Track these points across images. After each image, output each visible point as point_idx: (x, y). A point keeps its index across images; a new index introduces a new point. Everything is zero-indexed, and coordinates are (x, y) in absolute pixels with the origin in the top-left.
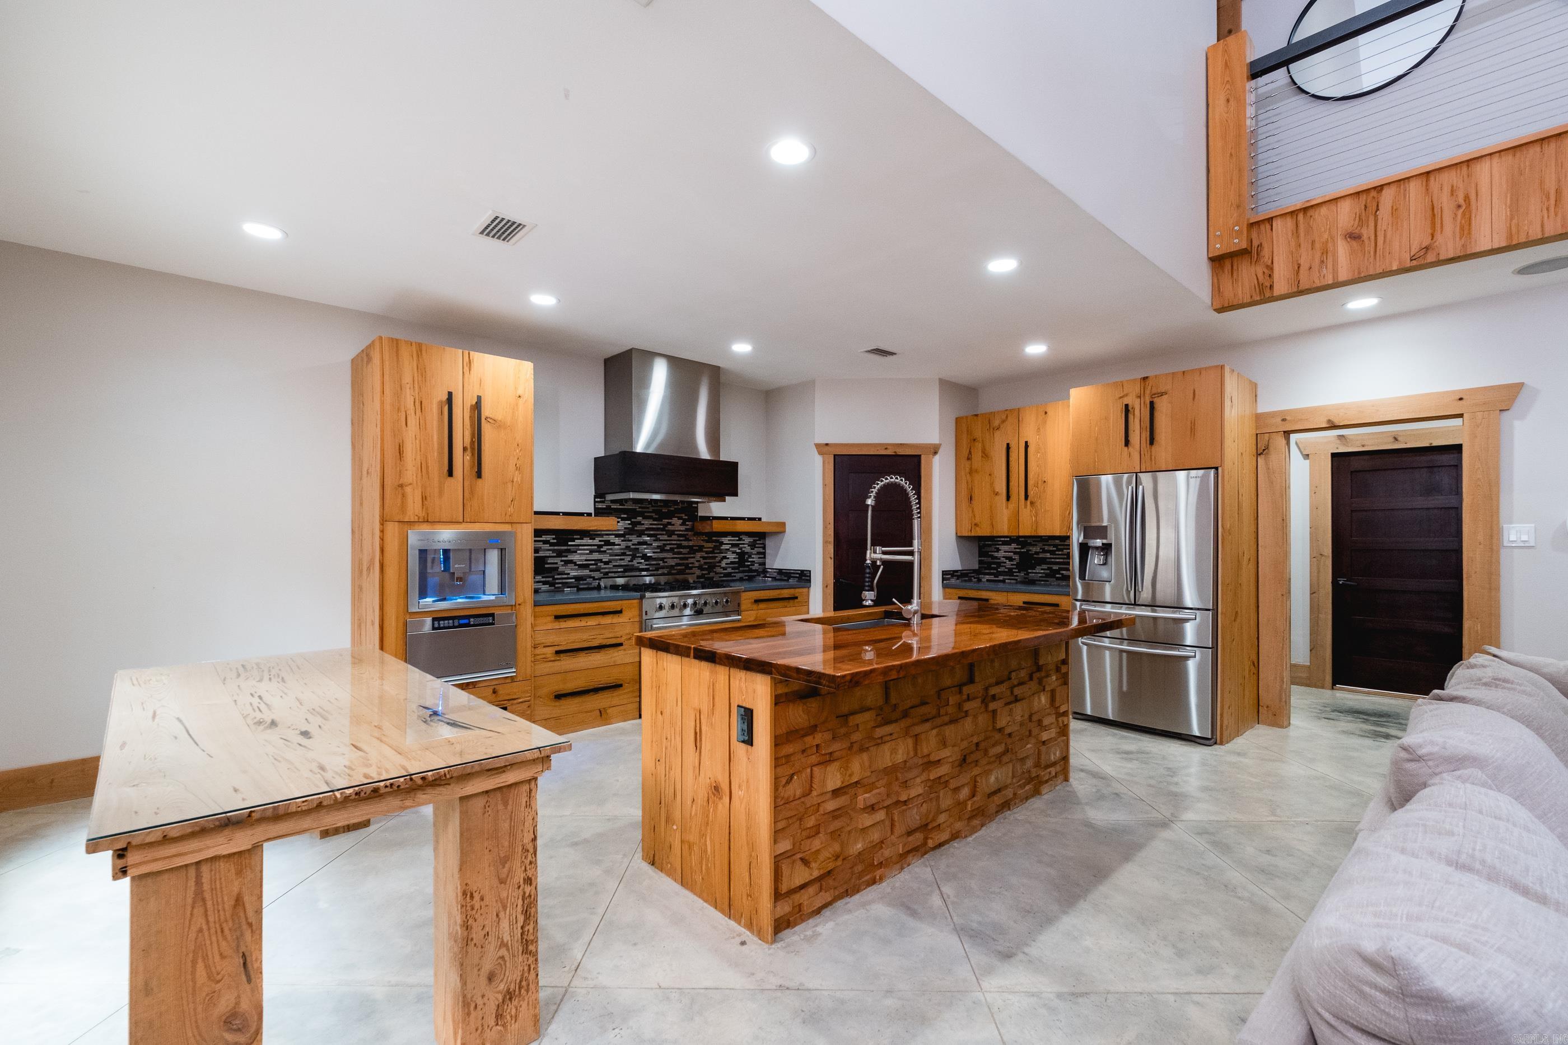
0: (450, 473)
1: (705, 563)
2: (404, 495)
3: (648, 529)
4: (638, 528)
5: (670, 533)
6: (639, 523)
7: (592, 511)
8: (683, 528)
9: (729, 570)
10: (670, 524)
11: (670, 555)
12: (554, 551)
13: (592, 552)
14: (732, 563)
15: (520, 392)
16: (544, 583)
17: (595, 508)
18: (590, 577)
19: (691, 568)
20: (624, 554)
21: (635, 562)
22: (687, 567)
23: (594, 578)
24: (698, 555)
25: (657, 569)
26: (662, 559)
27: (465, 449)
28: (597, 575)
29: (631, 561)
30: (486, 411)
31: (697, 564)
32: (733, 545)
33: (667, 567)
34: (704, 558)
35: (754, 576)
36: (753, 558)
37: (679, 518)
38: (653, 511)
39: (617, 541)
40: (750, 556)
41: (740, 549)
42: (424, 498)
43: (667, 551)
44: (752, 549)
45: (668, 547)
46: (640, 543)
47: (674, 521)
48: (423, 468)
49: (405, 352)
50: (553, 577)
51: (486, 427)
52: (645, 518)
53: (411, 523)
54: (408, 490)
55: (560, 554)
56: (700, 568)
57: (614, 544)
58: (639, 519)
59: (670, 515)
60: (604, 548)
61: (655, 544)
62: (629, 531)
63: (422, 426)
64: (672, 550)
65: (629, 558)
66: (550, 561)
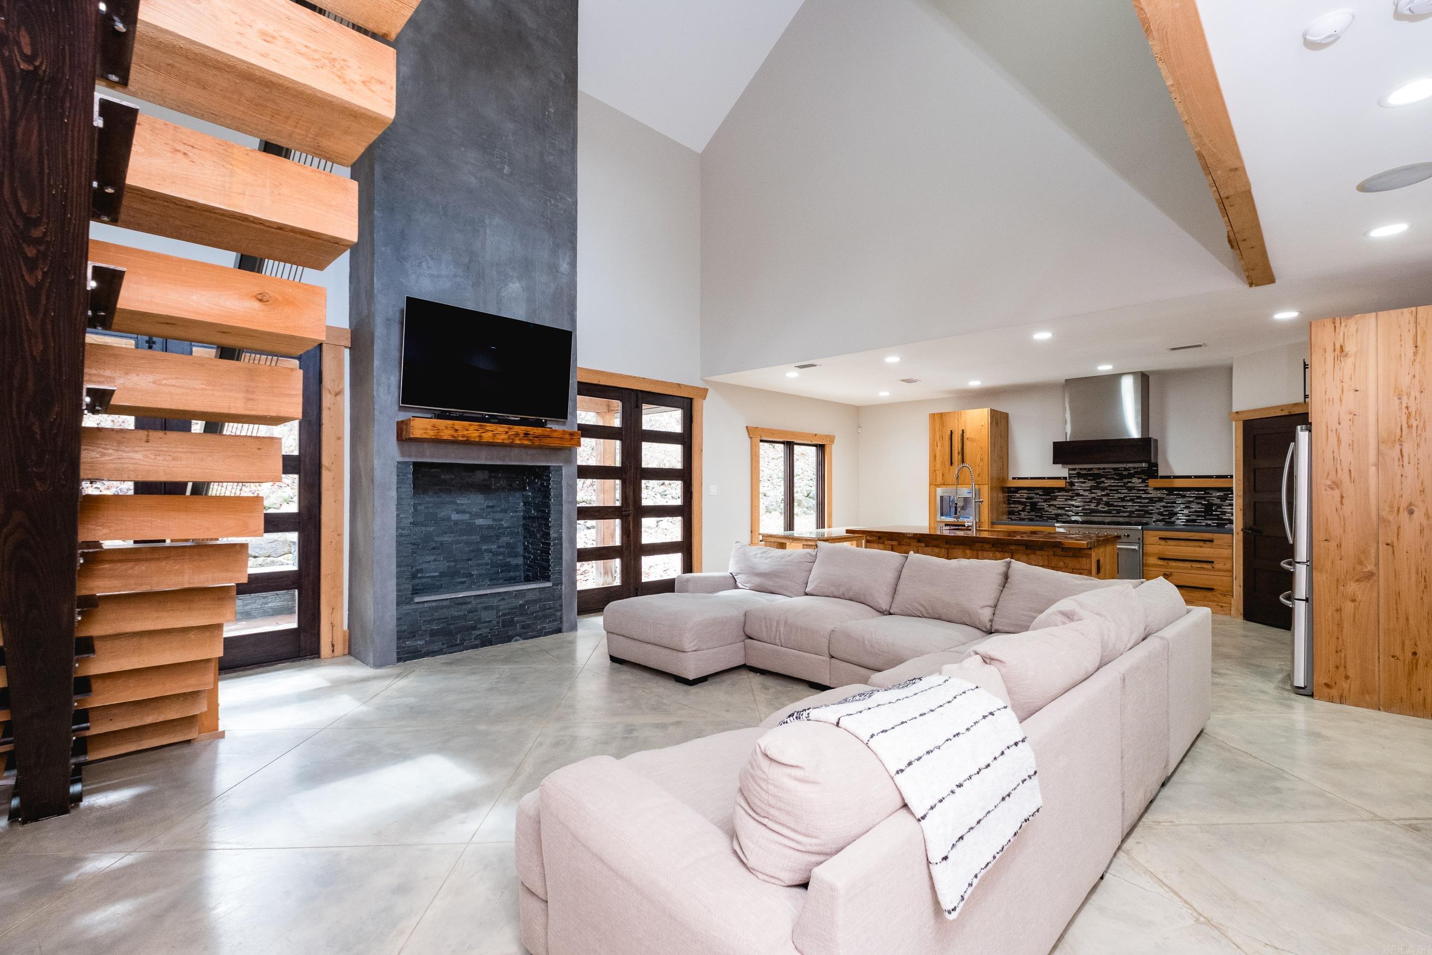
0: (951, 464)
1: (1165, 511)
2: (936, 475)
3: (1109, 486)
4: (1102, 485)
5: (1130, 489)
6: (1103, 482)
7: (1067, 476)
8: (1143, 485)
9: (1192, 517)
10: (1130, 482)
11: (1130, 504)
12: (1041, 499)
13: (1066, 500)
14: (1196, 512)
15: (983, 424)
16: (1036, 516)
17: (1069, 474)
18: (1066, 515)
19: (1152, 514)
20: (1091, 502)
21: (1099, 508)
22: (1147, 512)
23: (1068, 516)
24: (1158, 505)
25: (1118, 513)
26: (1123, 506)
27: (959, 453)
28: (1070, 513)
29: (1096, 506)
30: (966, 435)
31: (1156, 511)
32: (1197, 498)
33: (1127, 512)
34: (1164, 507)
35: (1226, 524)
36: (1224, 509)
37: (1139, 478)
38: (1115, 474)
39: (1086, 493)
40: (1219, 506)
41: (1208, 501)
42: (943, 475)
43: (1128, 501)
44: (1221, 501)
45: (1128, 498)
46: (1102, 495)
47: (1134, 480)
48: (943, 463)
49: (936, 417)
50: (1041, 513)
51: (967, 443)
52: (1107, 478)
53: (938, 486)
54: (937, 472)
55: (1045, 501)
56: (1161, 514)
57: (1082, 495)
58: (1103, 479)
59: (1131, 476)
60: (1075, 498)
61: (1117, 496)
62: (1092, 488)
63: (942, 446)
64: (1132, 500)
65: (1095, 505)
66: (1039, 504)
